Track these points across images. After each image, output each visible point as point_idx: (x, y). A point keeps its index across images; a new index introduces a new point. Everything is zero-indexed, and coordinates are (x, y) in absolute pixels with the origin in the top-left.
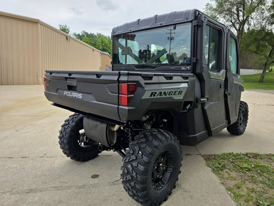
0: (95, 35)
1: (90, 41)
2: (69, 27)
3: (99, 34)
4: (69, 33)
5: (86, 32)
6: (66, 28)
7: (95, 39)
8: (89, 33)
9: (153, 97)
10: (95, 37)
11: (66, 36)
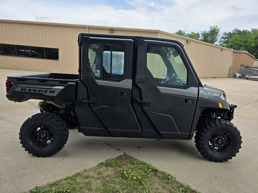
0: (248, 32)
1: (241, 39)
2: (219, 27)
3: (254, 30)
4: (219, 33)
5: (238, 30)
6: (216, 28)
7: (247, 36)
8: (242, 30)
9: (23, 91)
10: (248, 34)
11: (186, 40)
